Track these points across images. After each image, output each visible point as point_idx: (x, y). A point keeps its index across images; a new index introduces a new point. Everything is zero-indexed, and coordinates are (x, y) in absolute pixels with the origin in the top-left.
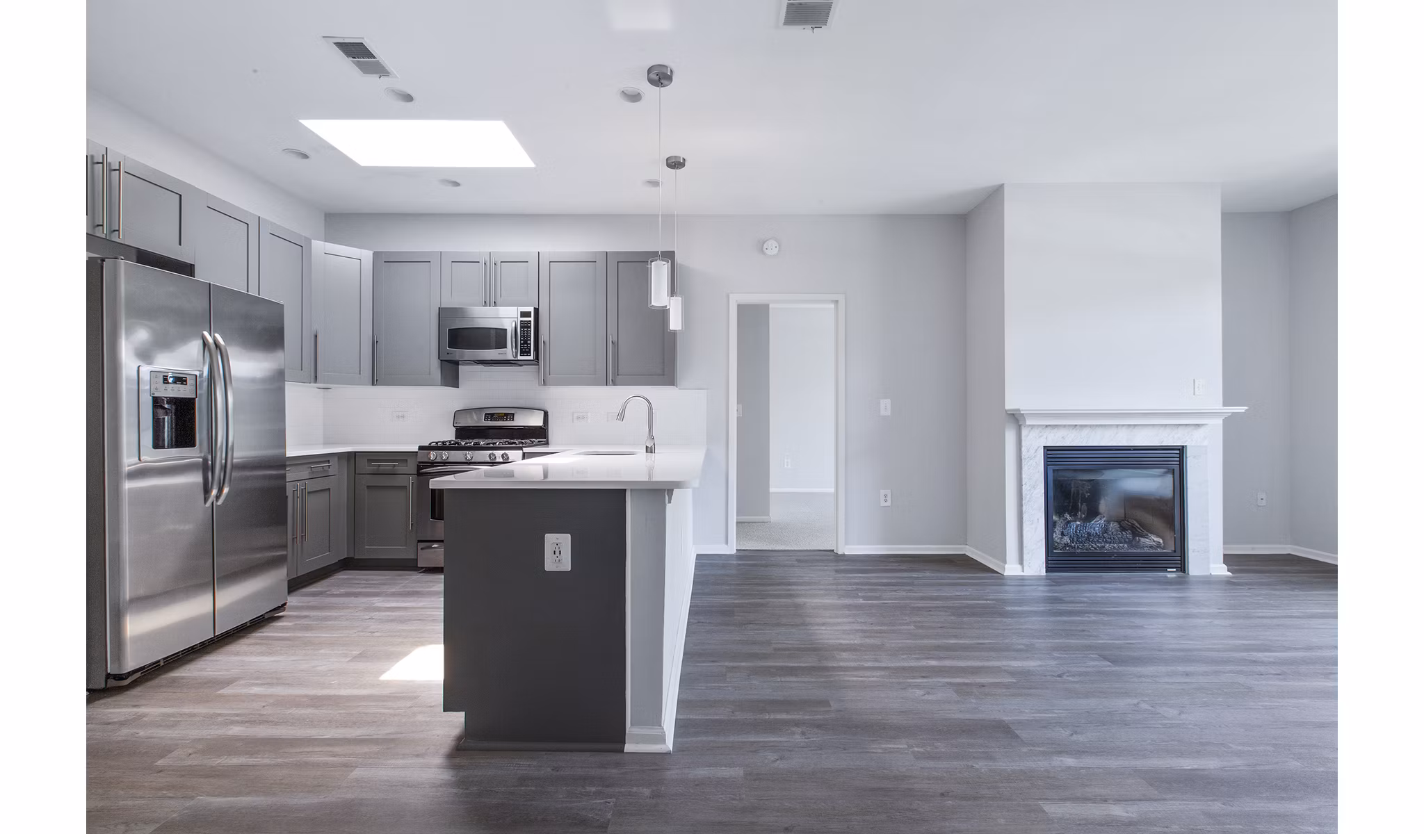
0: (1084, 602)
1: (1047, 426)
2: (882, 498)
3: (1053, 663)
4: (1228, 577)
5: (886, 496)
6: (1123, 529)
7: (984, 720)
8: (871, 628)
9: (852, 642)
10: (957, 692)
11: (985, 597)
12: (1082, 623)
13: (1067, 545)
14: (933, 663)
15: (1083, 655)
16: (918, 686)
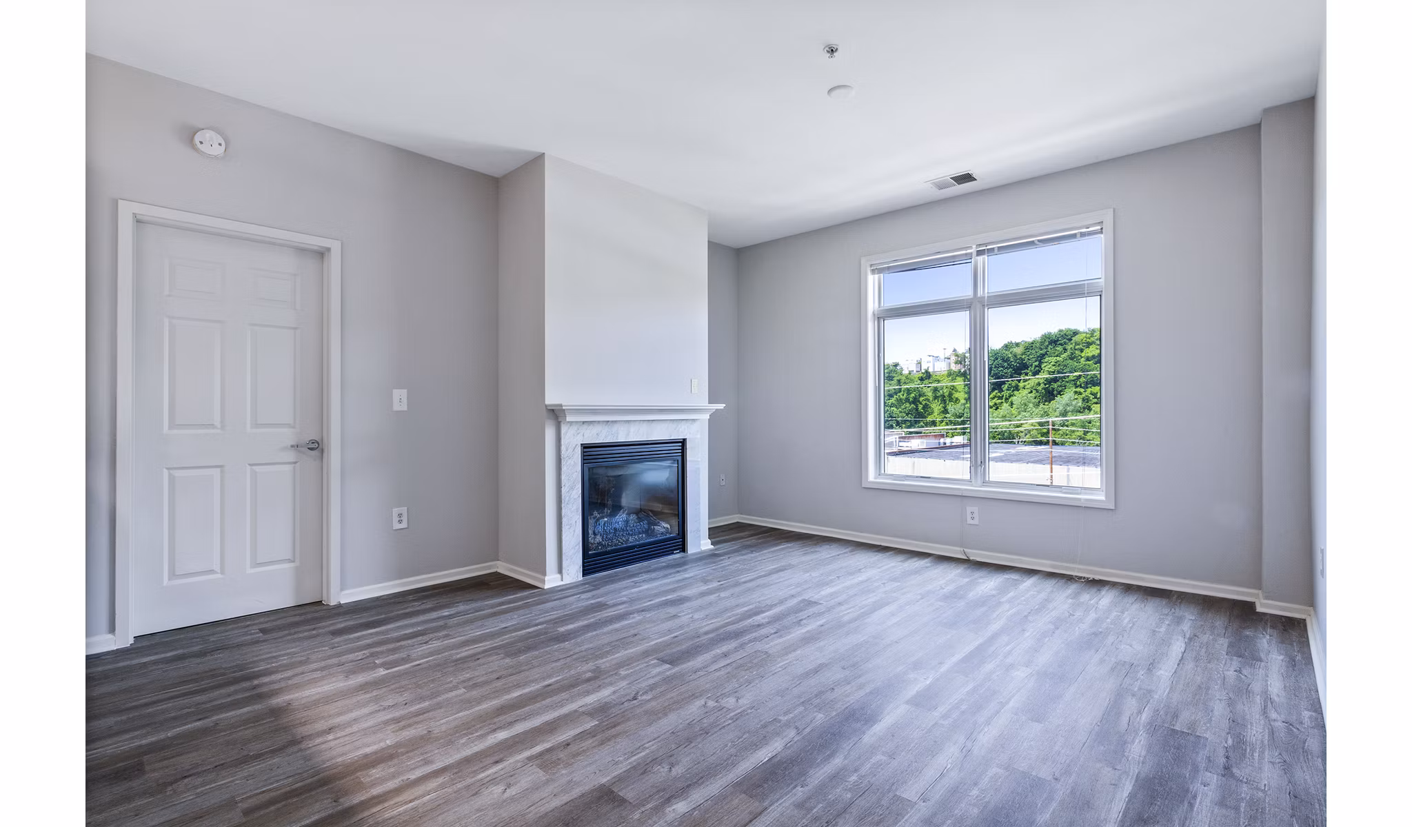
0: (623, 603)
1: (584, 422)
2: (396, 519)
3: (624, 683)
4: (711, 550)
5: (400, 515)
6: (640, 520)
7: (583, 795)
8: (407, 711)
9: (382, 745)
10: (541, 767)
11: (534, 622)
12: (631, 626)
13: (599, 544)
14: (502, 735)
15: (645, 665)
16: (493, 781)
